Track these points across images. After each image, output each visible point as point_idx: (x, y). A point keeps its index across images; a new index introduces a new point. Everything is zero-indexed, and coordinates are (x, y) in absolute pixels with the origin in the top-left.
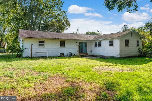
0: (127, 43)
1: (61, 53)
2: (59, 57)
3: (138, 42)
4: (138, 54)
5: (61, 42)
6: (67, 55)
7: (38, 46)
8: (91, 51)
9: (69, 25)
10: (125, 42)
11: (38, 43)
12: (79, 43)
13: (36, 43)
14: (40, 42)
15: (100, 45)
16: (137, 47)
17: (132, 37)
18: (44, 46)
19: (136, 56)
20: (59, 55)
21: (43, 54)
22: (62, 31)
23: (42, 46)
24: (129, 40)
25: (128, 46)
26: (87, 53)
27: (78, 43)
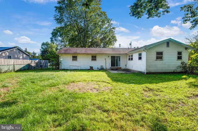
0: (160, 56)
1: (90, 67)
2: (89, 70)
3: (180, 53)
4: (179, 70)
5: (92, 57)
6: (98, 68)
7: (72, 60)
8: (126, 65)
9: (116, 40)
10: (155, 54)
11: (72, 58)
12: (112, 57)
13: (70, 58)
14: (73, 57)
15: (132, 59)
16: (178, 60)
17: (168, 48)
18: (77, 60)
19: (175, 71)
20: (89, 68)
21: (76, 67)
22: (109, 46)
23: (76, 60)
24: (163, 51)
25: (162, 59)
26: (121, 67)
27: (110, 57)
